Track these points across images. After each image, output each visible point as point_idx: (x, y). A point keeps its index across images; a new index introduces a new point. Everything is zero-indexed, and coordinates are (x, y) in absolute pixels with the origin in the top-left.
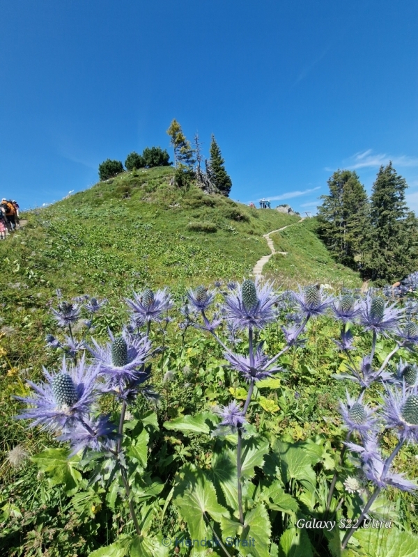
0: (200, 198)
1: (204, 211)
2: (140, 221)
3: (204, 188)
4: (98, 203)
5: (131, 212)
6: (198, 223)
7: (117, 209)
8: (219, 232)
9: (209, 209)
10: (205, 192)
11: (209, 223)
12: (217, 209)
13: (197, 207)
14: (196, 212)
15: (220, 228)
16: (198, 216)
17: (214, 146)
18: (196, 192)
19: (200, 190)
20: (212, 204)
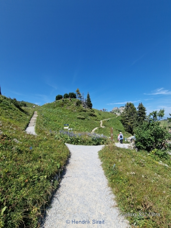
0: (82, 109)
1: (82, 113)
2: (65, 114)
3: (84, 106)
4: (54, 108)
5: (63, 111)
6: (80, 117)
7: (59, 110)
8: (86, 119)
9: (84, 112)
10: (84, 107)
11: (83, 117)
12: (87, 113)
13: (81, 112)
14: (80, 113)
15: (86, 118)
16: (81, 114)
17: (88, 95)
18: (81, 108)
19: (82, 107)
20: (85, 111)
